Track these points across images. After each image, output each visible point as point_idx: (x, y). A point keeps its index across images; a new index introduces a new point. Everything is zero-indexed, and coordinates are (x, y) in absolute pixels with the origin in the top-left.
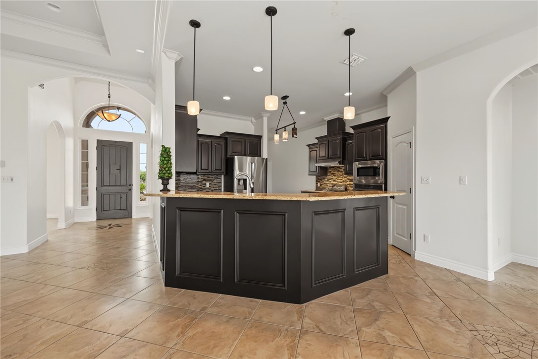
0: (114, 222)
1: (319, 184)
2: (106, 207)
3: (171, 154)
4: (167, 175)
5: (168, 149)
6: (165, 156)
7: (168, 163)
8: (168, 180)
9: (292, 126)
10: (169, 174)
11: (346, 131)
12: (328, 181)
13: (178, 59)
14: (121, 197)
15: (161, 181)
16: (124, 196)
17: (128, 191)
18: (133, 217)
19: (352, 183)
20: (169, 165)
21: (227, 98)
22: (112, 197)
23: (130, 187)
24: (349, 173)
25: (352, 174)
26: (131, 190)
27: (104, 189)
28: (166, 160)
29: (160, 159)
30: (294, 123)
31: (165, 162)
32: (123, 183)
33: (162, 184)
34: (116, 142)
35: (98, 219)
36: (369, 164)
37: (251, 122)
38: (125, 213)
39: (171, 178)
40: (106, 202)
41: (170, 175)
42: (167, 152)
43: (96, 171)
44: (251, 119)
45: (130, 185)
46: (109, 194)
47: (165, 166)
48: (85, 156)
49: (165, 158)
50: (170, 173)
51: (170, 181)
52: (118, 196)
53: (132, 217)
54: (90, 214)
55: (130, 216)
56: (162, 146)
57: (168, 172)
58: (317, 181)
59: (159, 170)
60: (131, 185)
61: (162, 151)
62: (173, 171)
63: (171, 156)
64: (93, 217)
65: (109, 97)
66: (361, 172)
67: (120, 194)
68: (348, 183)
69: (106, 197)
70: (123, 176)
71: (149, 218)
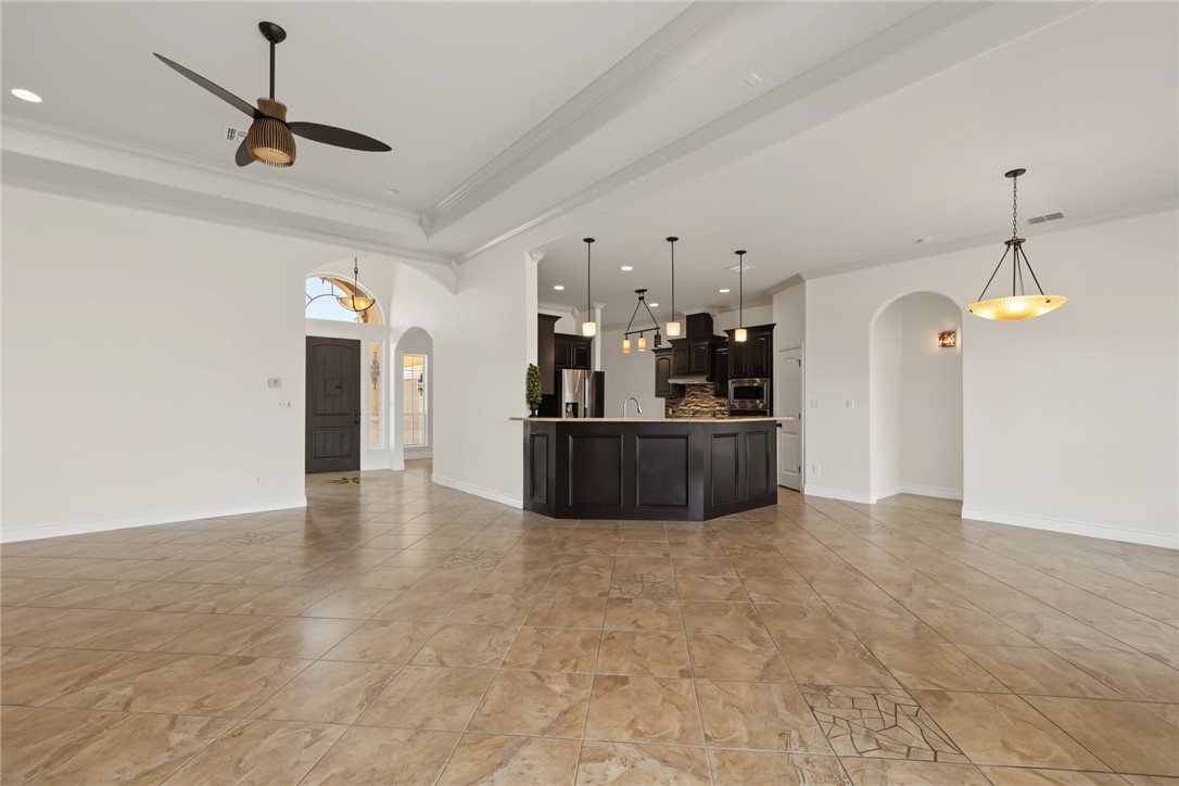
1: (671, 410)
9: (655, 332)
11: (715, 333)
12: (685, 405)
19: (723, 408)
21: (559, 288)
24: (721, 393)
25: (725, 395)
30: (658, 328)
36: (746, 382)
37: (573, 313)
44: (571, 309)
58: (666, 406)
65: (356, 272)
66: (739, 393)
68: (718, 408)
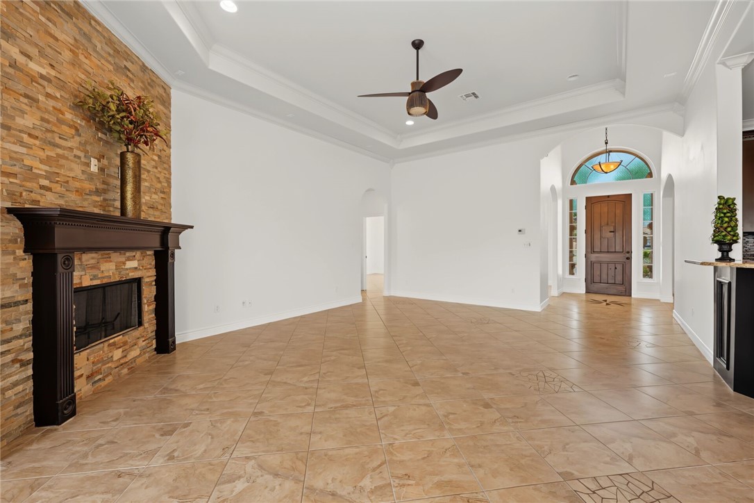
0: (610, 299)
2: (597, 279)
3: (737, 207)
4: (729, 238)
5: (730, 202)
6: (725, 211)
7: (731, 220)
8: (730, 245)
10: (734, 236)
13: (749, 62)
14: (616, 268)
15: (716, 246)
16: (619, 267)
17: (625, 260)
18: (633, 296)
20: (733, 224)
22: (605, 266)
23: (628, 255)
26: (629, 259)
27: (593, 257)
28: (728, 217)
29: (716, 216)
31: (726, 219)
32: (618, 248)
33: (720, 250)
34: (608, 196)
35: (588, 291)
38: (622, 288)
39: (737, 242)
40: (597, 273)
41: (735, 238)
42: (729, 206)
43: (585, 235)
45: (628, 252)
46: (600, 263)
47: (725, 225)
48: (573, 218)
49: (725, 214)
50: (736, 235)
51: (734, 246)
52: (612, 266)
53: (630, 296)
54: (578, 284)
55: (628, 293)
56: (719, 197)
57: (732, 233)
59: (714, 231)
60: (630, 252)
61: (719, 204)
62: (740, 231)
63: (736, 210)
64: (582, 289)
67: (615, 263)
69: (597, 266)
70: (618, 241)
71: (659, 300)
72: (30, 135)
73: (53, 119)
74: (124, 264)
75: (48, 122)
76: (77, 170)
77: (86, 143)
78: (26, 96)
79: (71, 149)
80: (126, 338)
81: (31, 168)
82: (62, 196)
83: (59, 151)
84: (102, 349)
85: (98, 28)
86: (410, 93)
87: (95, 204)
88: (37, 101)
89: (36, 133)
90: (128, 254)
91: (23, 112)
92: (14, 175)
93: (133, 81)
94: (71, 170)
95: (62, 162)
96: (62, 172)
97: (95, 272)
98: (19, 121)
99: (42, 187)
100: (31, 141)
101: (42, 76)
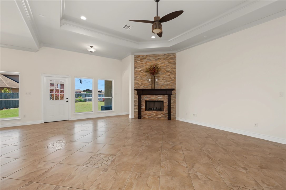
72: (139, 79)
73: (142, 75)
74: (157, 97)
75: (141, 76)
76: (146, 82)
77: (148, 77)
78: (138, 74)
79: (145, 79)
80: (157, 112)
81: (139, 84)
82: (143, 86)
83: (143, 80)
84: (151, 112)
85: (151, 56)
86: (154, 22)
87: (150, 87)
88: (140, 74)
89: (140, 78)
90: (158, 96)
91: (138, 76)
92: (136, 85)
93: (160, 60)
94: (145, 82)
95: (144, 81)
96: (143, 83)
97: (149, 98)
98: (137, 78)
99: (140, 86)
100: (139, 80)
101: (140, 70)
